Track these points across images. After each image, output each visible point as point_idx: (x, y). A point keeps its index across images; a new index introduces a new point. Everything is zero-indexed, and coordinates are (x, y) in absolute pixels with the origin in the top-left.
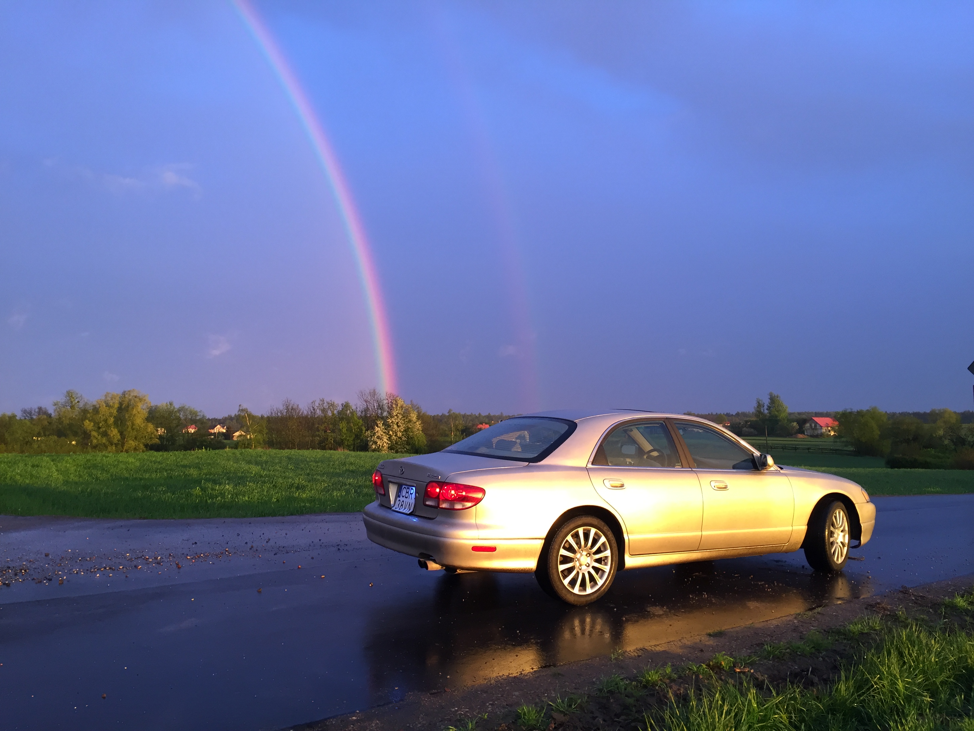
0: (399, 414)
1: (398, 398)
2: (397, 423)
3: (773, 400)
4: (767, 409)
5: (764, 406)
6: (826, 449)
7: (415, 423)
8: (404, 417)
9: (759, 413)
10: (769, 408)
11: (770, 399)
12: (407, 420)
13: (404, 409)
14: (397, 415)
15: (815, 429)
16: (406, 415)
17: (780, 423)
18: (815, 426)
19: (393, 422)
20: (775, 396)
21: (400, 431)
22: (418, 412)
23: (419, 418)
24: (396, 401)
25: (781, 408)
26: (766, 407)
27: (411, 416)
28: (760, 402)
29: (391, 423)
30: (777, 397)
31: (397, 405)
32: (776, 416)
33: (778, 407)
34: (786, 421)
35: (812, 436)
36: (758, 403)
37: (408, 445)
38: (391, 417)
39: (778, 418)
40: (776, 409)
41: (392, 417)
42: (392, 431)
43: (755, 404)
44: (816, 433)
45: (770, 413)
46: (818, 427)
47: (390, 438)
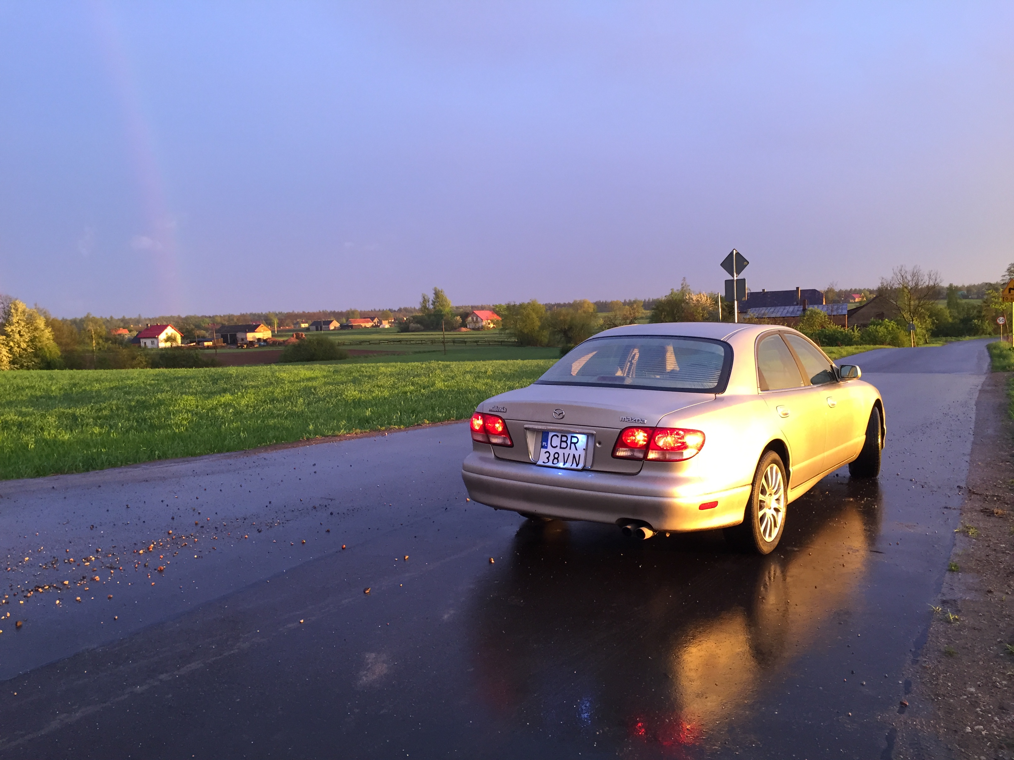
0: (21, 320)
1: (17, 302)
2: (19, 332)
3: (437, 294)
4: (432, 304)
5: (429, 301)
6: (492, 341)
7: (43, 331)
8: (28, 324)
9: (424, 308)
10: (434, 303)
11: (434, 294)
12: (33, 328)
13: (26, 314)
14: (18, 322)
15: (477, 322)
16: (30, 321)
17: (444, 318)
18: (477, 319)
19: (12, 331)
20: (439, 291)
21: (25, 342)
22: (45, 317)
23: (47, 324)
24: (15, 305)
25: (445, 303)
26: (431, 302)
27: (37, 323)
28: (426, 297)
29: (11, 332)
30: (441, 292)
31: (17, 310)
32: (441, 311)
33: (442, 301)
34: (450, 316)
35: (474, 329)
36: (424, 298)
37: (36, 358)
38: (9, 325)
39: (443, 313)
40: (440, 304)
41: (11, 324)
42: (13, 341)
43: (421, 300)
44: (477, 325)
45: (435, 308)
46: (479, 319)
47: (11, 350)
